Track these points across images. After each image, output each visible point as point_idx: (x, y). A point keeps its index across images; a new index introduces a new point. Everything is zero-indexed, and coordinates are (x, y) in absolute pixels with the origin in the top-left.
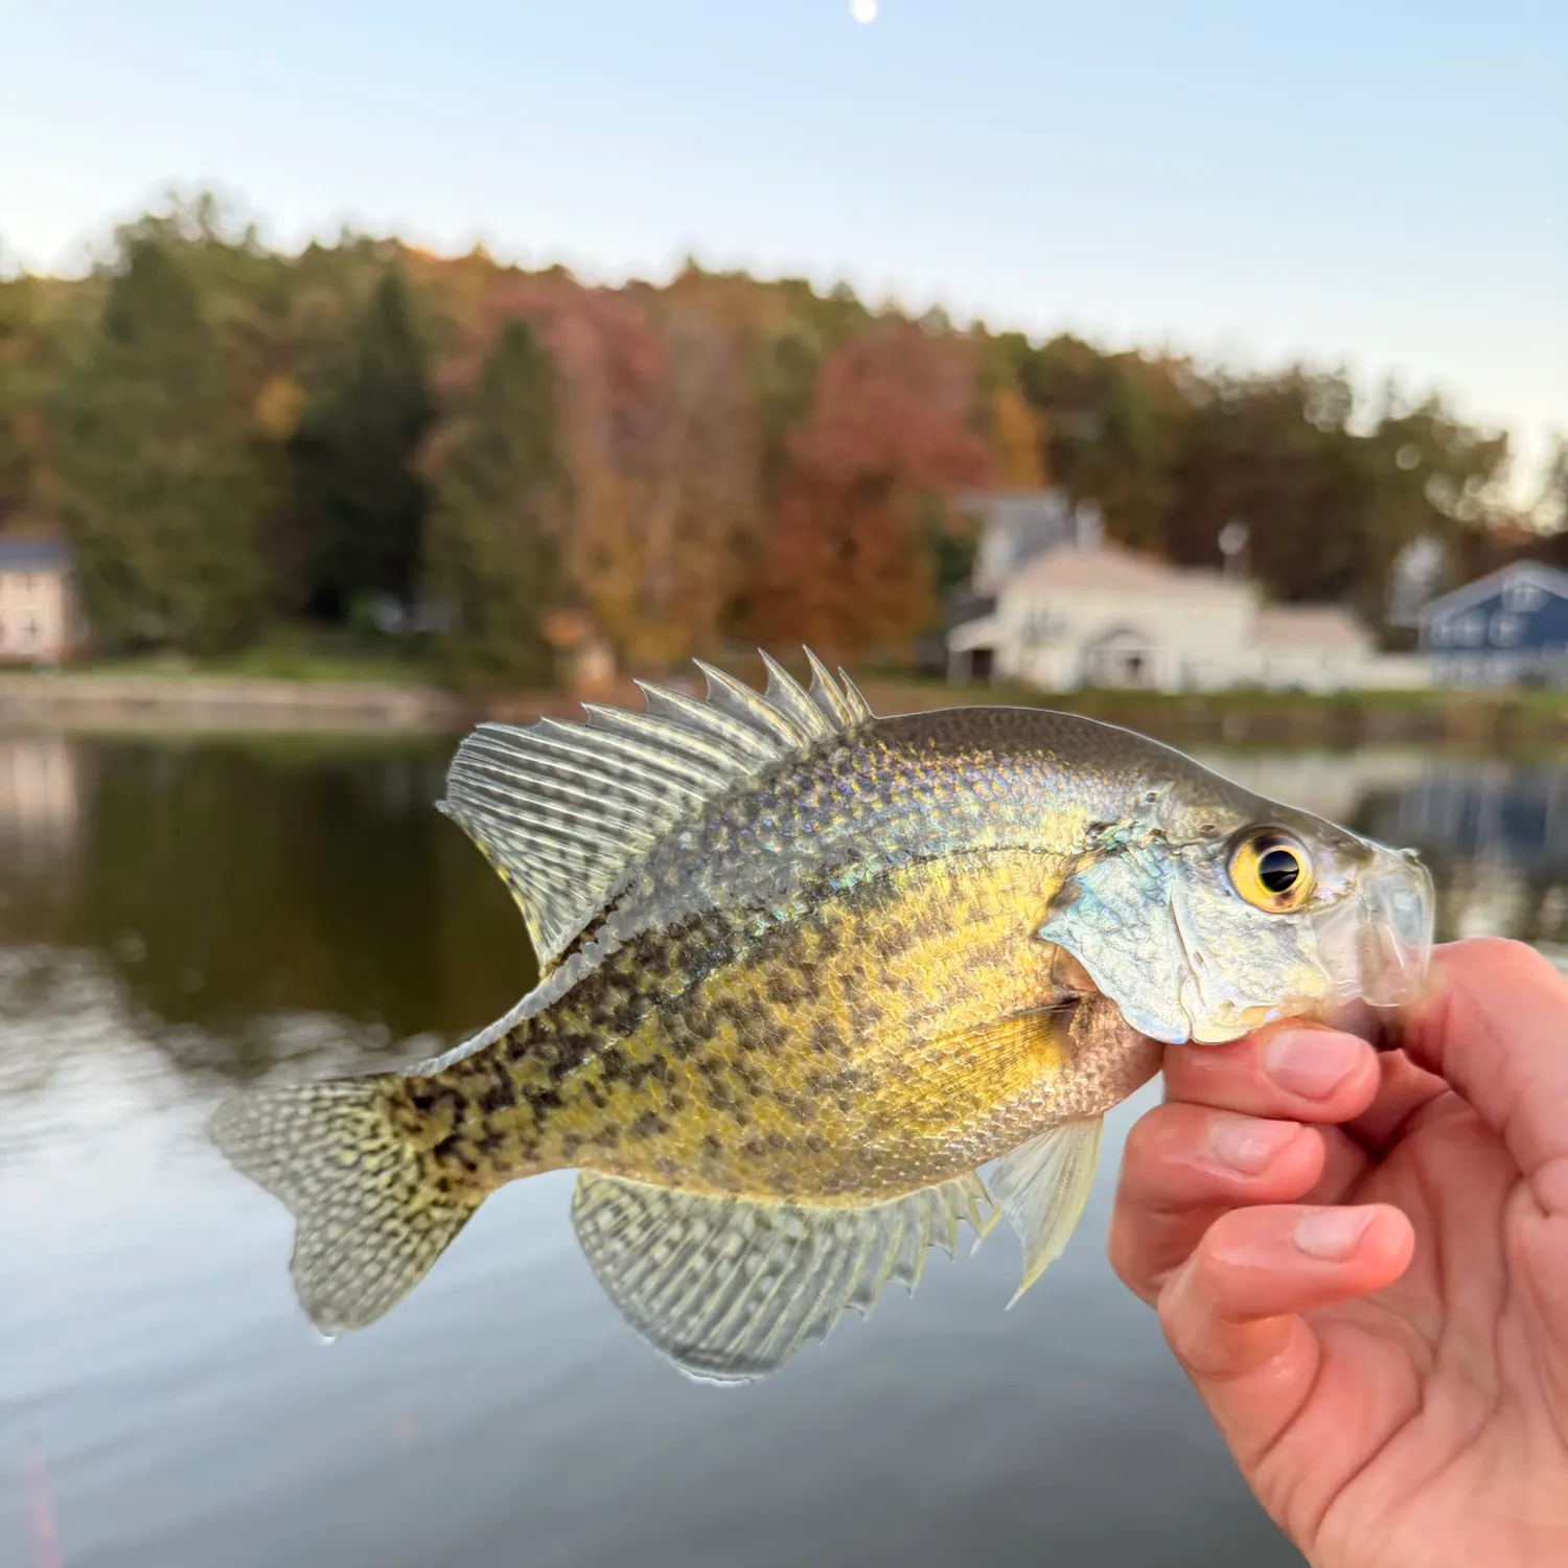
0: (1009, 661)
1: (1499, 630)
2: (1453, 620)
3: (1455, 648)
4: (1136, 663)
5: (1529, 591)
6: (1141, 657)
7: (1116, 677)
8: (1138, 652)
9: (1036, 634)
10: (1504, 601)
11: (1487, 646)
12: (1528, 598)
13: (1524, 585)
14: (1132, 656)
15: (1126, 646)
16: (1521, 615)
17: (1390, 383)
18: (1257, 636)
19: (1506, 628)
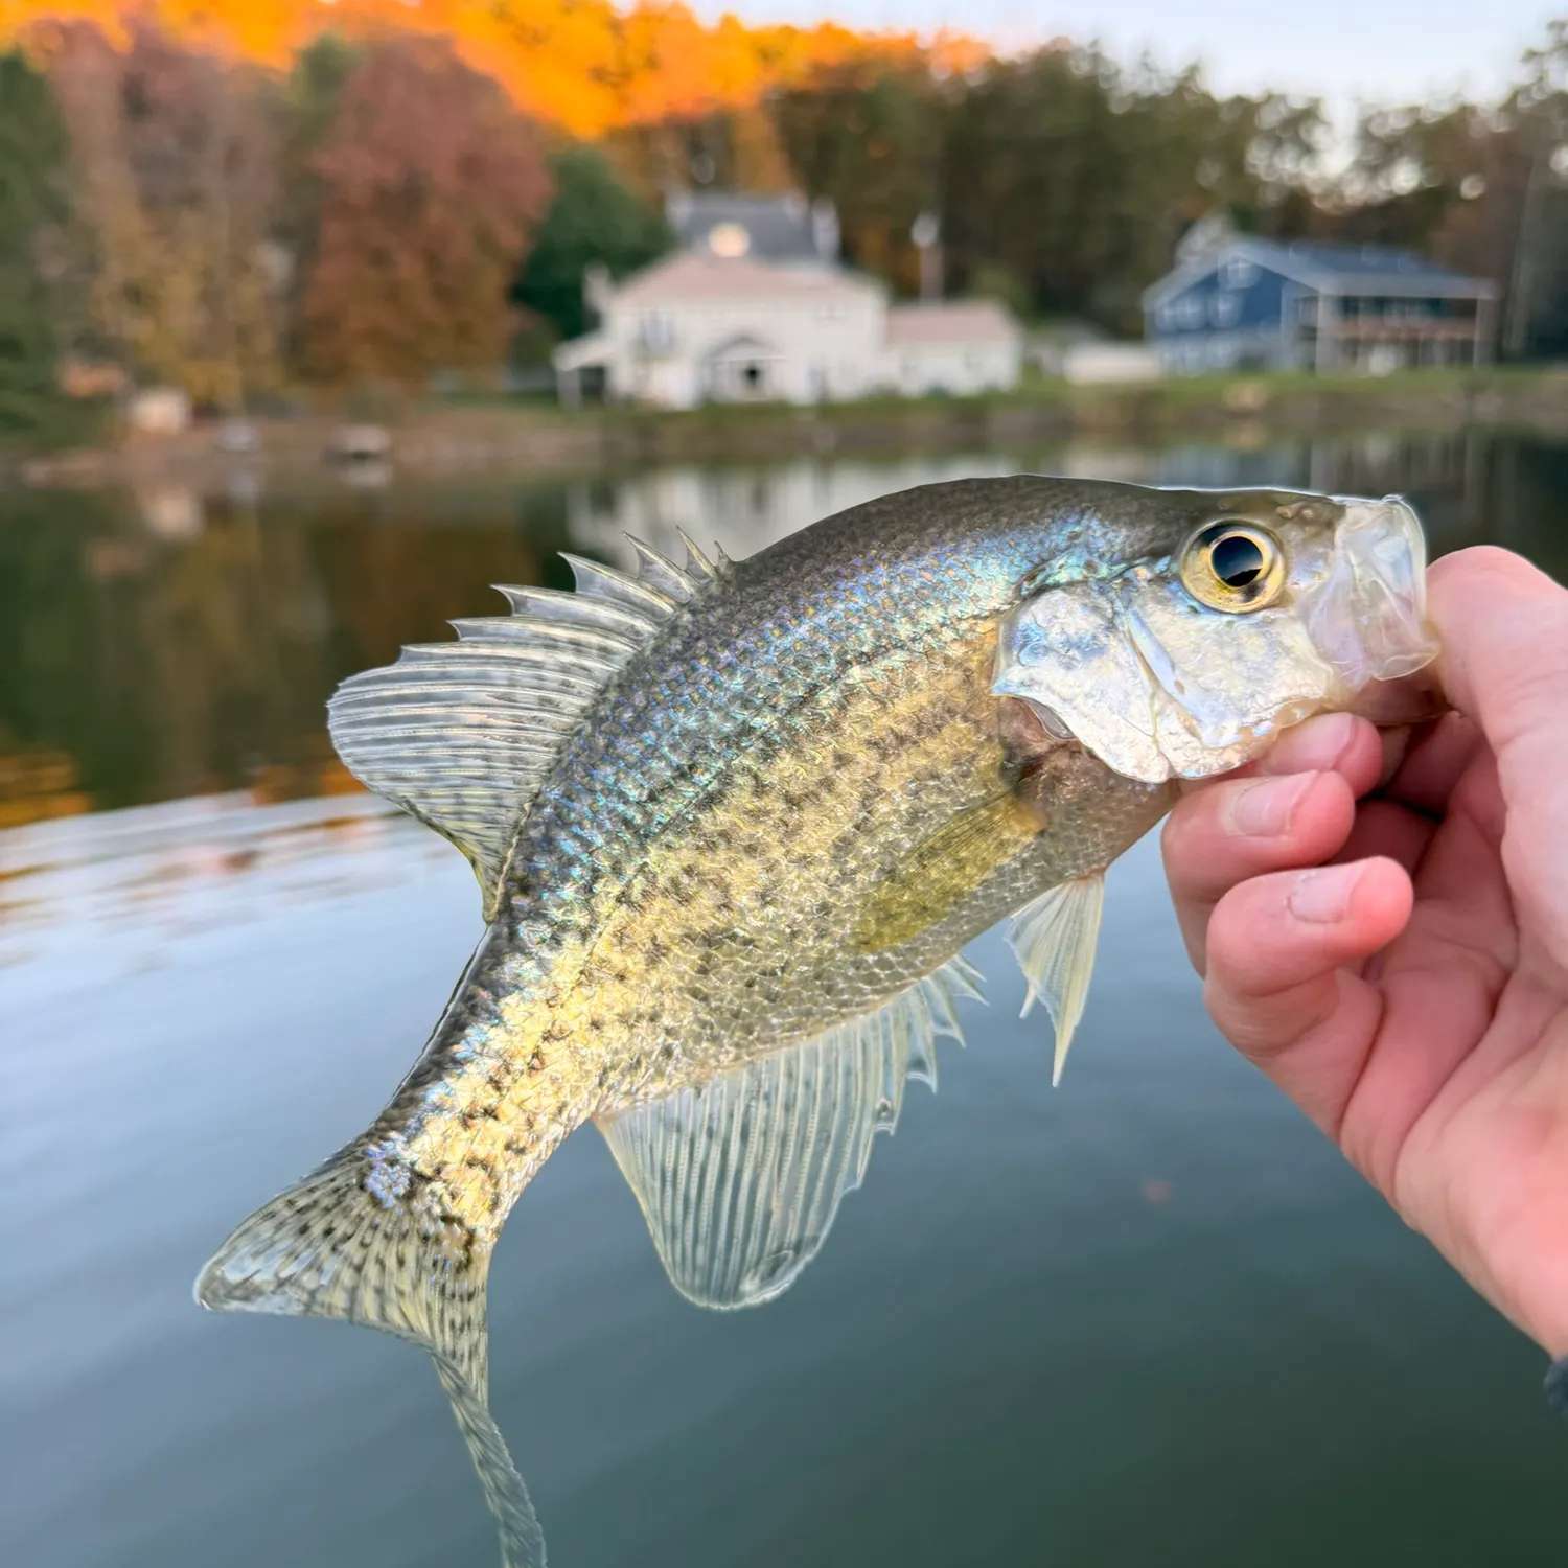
0: (623, 379)
1: (1216, 313)
2: (1173, 303)
3: (1180, 332)
4: (752, 374)
5: (1241, 265)
6: (758, 366)
7: (734, 390)
8: (752, 361)
9: (648, 350)
10: (1220, 279)
11: (1208, 328)
12: (1242, 276)
13: (1236, 261)
14: (745, 367)
15: (743, 356)
16: (1237, 292)
17: (1146, 54)
18: (890, 337)
19: (1224, 307)
